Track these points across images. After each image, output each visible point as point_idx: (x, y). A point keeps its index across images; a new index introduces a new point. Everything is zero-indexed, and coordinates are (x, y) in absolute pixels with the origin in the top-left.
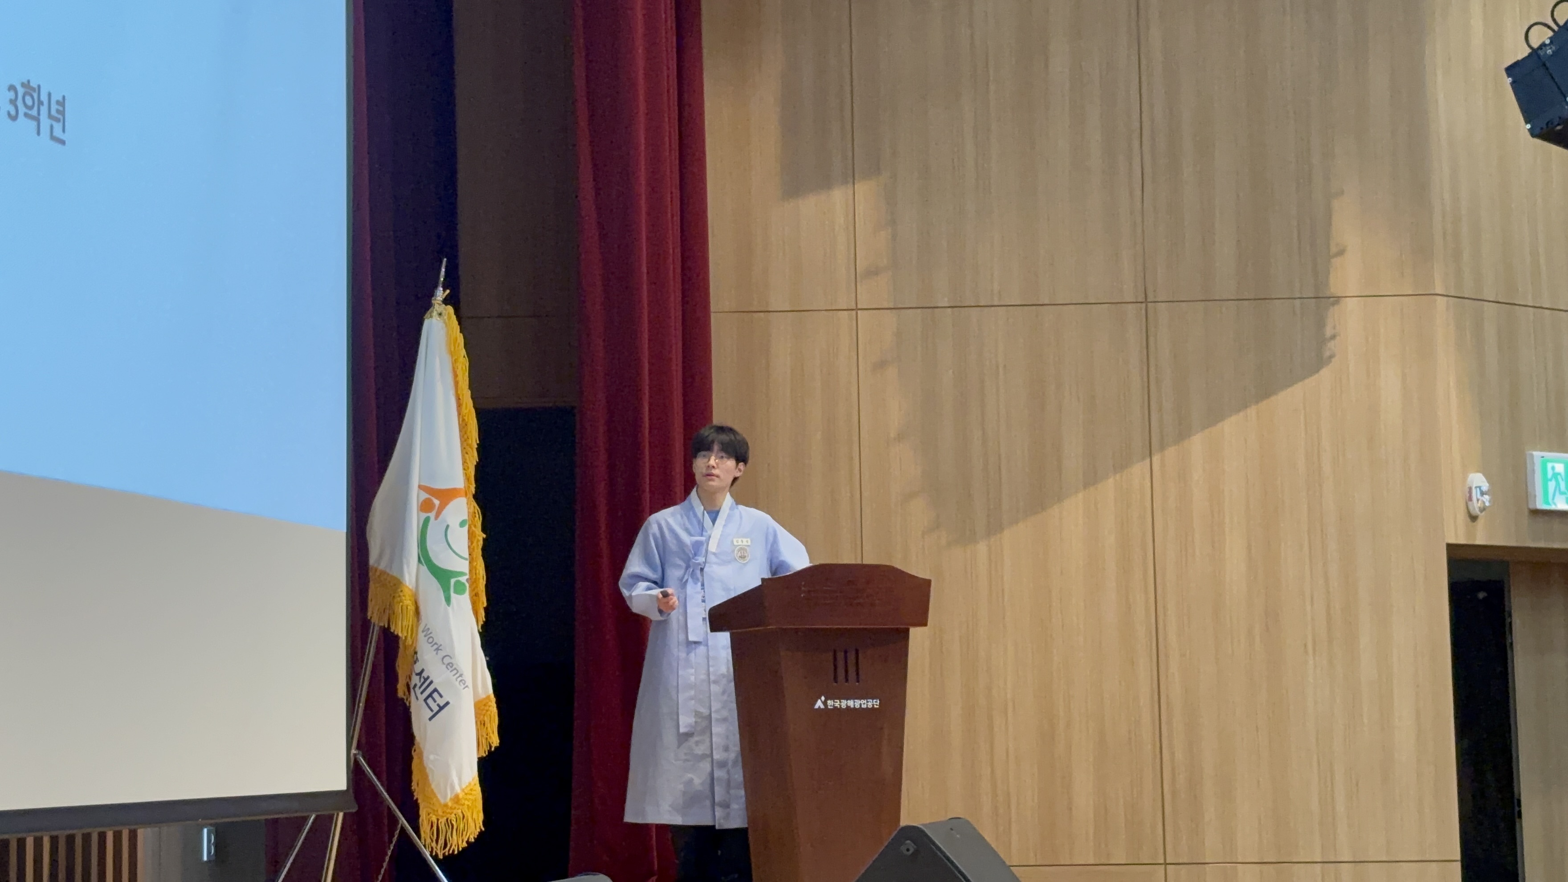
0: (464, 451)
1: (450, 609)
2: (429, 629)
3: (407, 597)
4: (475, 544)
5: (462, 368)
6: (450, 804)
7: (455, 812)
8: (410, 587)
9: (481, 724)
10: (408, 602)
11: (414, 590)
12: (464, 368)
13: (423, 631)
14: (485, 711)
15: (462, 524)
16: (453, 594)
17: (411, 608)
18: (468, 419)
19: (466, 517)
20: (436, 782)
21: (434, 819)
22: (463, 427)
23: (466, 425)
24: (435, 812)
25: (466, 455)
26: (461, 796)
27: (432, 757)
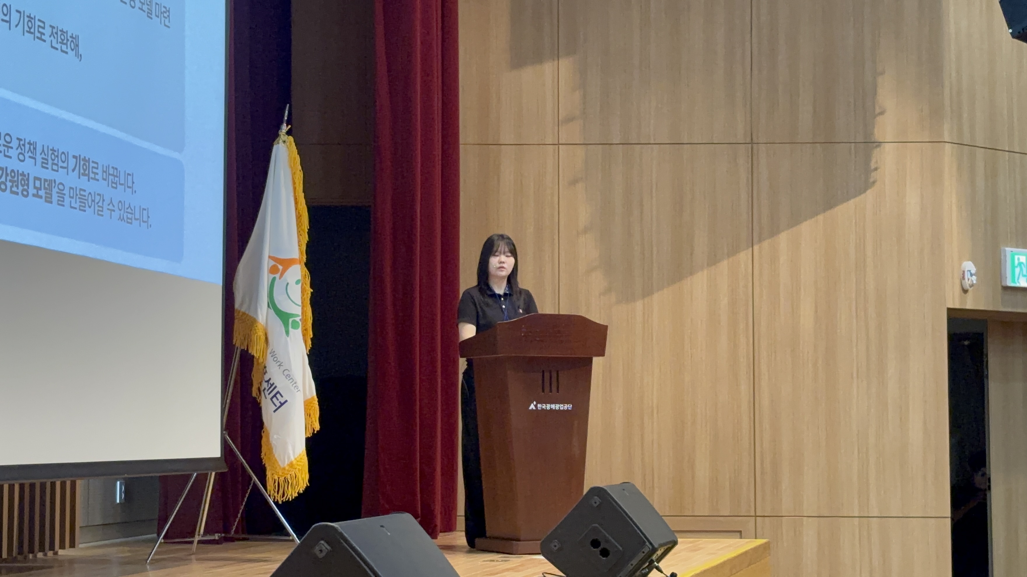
0: (299, 234)
1: (288, 339)
2: (274, 352)
3: (260, 330)
4: (305, 296)
5: (299, 178)
6: (287, 468)
7: (290, 473)
8: (262, 324)
9: (308, 415)
10: (261, 333)
11: (265, 325)
12: (300, 178)
13: (270, 353)
14: (310, 407)
15: (297, 283)
16: (290, 329)
17: (263, 338)
18: (302, 212)
19: (300, 278)
20: (277, 453)
21: (276, 478)
22: (299, 217)
23: (301, 216)
24: (277, 473)
25: (300, 236)
26: (294, 462)
27: (275, 437)
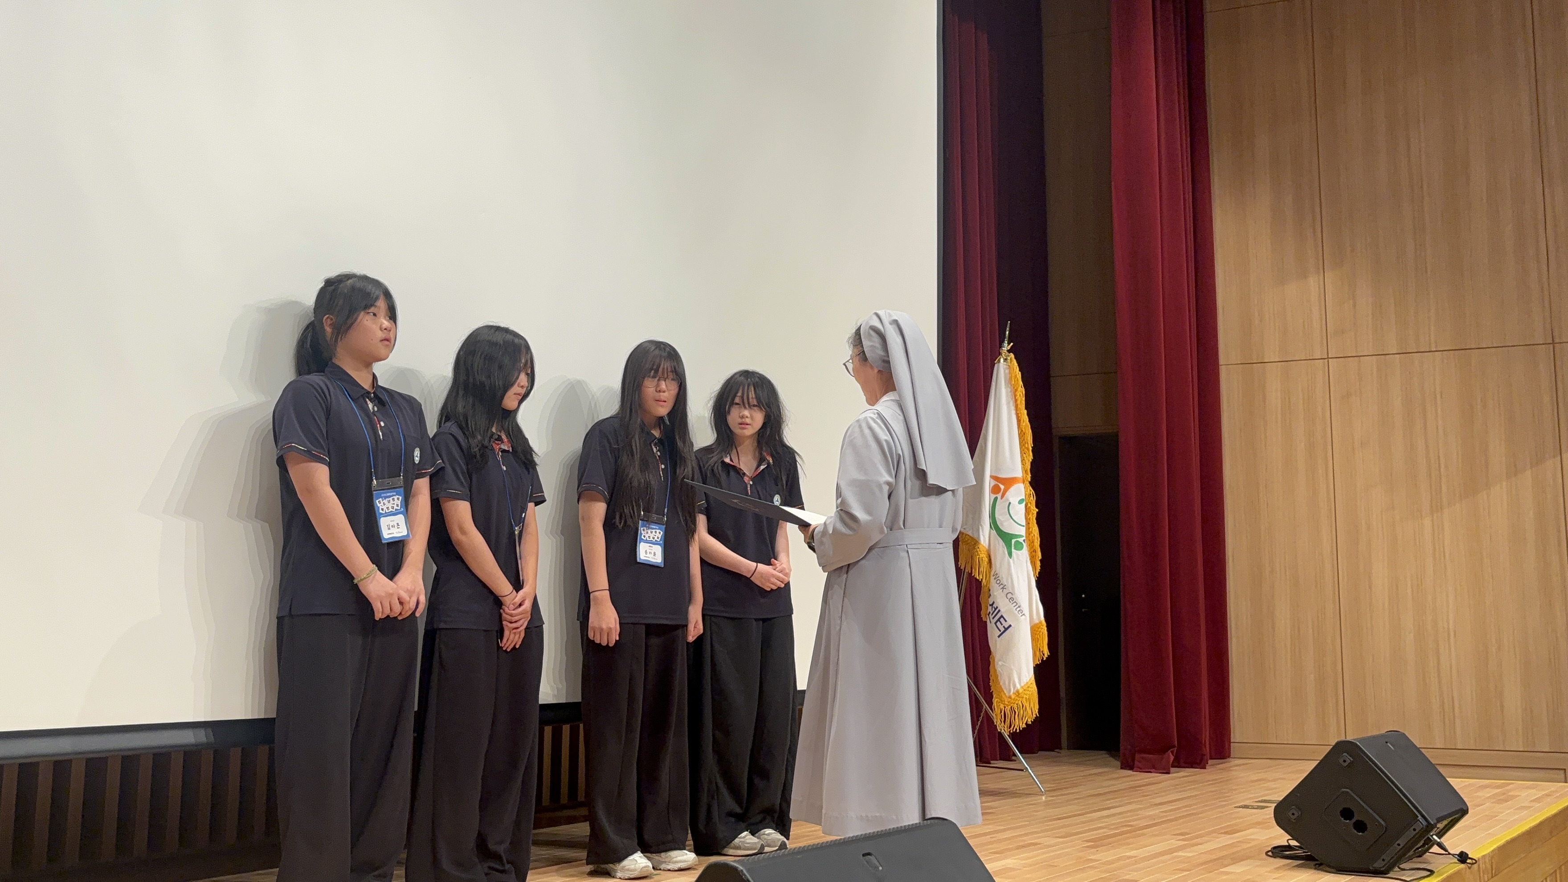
0: (1022, 453)
1: (1011, 560)
2: (997, 574)
3: (982, 552)
4: (1030, 516)
5: (1020, 395)
6: (1013, 697)
7: (1017, 702)
8: (984, 545)
9: (1034, 639)
10: (983, 555)
11: (987, 547)
12: (1022, 395)
13: (993, 576)
14: (1038, 632)
15: (1020, 502)
16: (1013, 550)
17: (986, 560)
18: (1025, 429)
19: (1024, 497)
20: (1003, 681)
21: (1002, 706)
22: (1022, 435)
23: (1024, 434)
24: (1002, 701)
25: (1024, 455)
26: (1021, 691)
27: (1000, 663)
